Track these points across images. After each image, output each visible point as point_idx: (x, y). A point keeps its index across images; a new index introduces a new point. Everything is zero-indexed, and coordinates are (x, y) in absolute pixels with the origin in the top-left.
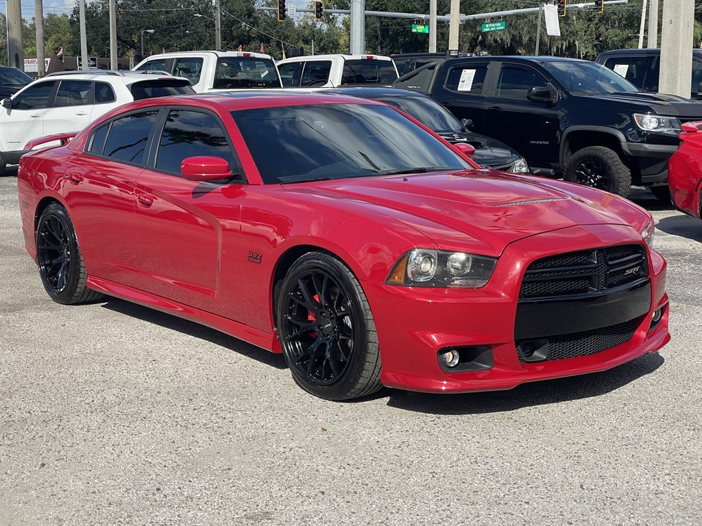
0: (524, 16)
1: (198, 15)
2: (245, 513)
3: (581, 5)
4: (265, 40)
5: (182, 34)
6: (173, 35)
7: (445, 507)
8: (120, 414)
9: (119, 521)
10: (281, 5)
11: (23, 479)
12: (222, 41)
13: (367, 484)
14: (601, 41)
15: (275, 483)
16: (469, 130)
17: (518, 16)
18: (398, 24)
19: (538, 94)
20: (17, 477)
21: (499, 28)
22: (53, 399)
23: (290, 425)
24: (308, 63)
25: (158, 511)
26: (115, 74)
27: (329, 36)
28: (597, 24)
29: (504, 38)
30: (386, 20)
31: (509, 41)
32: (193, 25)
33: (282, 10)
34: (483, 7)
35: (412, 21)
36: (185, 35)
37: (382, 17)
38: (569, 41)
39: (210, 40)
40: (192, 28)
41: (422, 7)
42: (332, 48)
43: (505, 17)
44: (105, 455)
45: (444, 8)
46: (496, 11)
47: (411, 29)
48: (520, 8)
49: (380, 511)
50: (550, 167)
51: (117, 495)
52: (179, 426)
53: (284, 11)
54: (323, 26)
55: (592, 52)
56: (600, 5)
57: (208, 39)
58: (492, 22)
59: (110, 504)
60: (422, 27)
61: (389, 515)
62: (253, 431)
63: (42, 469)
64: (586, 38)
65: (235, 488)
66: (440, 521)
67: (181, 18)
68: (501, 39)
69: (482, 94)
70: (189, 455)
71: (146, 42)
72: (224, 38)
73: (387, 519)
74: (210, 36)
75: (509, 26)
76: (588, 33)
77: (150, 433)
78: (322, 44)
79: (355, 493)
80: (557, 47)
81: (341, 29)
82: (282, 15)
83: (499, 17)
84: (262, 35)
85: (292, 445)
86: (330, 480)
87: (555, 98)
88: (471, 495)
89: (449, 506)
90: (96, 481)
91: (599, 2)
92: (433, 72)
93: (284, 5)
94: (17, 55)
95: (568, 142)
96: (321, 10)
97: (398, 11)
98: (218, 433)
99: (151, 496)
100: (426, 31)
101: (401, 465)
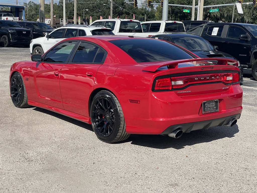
0: (225, 7)
1: (105, 4)
2: (168, 183)
3: (248, 3)
4: (128, 14)
5: (98, 11)
6: (95, 11)
7: (239, 185)
8: (114, 147)
9: (126, 184)
11: (89, 167)
12: (113, 14)
13: (209, 176)
14: (254, 17)
15: (175, 174)
16: (217, 50)
17: (223, 7)
18: (178, 9)
19: (243, 37)
20: (86, 167)
21: (216, 11)
22: (89, 141)
23: (174, 154)
24: (152, 24)
25: (138, 181)
26: (86, 27)
27: (151, 12)
28: (253, 10)
29: (217, 15)
30: (174, 7)
31: (219, 16)
32: (102, 8)
33: (136, 3)
34: (210, 3)
35: (183, 8)
36: (99, 12)
37: (172, 6)
38: (242, 17)
39: (108, 14)
40: (102, 9)
41: (187, 3)
42: (152, 17)
43: (218, 7)
44: (114, 161)
45: (197, 4)
46: (215, 5)
47: (183, 11)
48: (224, 4)
49: (216, 186)
50: (247, 64)
51: (123, 175)
52: (135, 153)
53: (137, 3)
54: (149, 9)
55: (250, 20)
56: (255, 3)
57: (107, 13)
58: (213, 9)
59: (121, 177)
60: (187, 10)
61: (220, 187)
62: (162, 156)
63: (94, 164)
64: (248, 15)
65: (162, 175)
66: (239, 190)
67: (98, 6)
68: (216, 15)
69: (221, 37)
70: (142, 162)
71: (85, 14)
72: (113, 13)
73: (219, 188)
74: (108, 12)
75: (219, 10)
76: (249, 13)
77: (126, 154)
78: (149, 16)
79: (205, 179)
80: (237, 19)
81: (155, 10)
82: (136, 5)
83: (216, 7)
84: (127, 12)
85: (177, 161)
86: (195, 174)
87: (249, 39)
88: (247, 182)
89: (240, 185)
90: (114, 169)
91: (255, 2)
92: (202, 28)
93: (137, 2)
94: (42, 18)
95: (254, 55)
96: (150, 3)
97: (178, 4)
98: (150, 156)
99: (134, 176)
100: (189, 12)
101: (219, 170)
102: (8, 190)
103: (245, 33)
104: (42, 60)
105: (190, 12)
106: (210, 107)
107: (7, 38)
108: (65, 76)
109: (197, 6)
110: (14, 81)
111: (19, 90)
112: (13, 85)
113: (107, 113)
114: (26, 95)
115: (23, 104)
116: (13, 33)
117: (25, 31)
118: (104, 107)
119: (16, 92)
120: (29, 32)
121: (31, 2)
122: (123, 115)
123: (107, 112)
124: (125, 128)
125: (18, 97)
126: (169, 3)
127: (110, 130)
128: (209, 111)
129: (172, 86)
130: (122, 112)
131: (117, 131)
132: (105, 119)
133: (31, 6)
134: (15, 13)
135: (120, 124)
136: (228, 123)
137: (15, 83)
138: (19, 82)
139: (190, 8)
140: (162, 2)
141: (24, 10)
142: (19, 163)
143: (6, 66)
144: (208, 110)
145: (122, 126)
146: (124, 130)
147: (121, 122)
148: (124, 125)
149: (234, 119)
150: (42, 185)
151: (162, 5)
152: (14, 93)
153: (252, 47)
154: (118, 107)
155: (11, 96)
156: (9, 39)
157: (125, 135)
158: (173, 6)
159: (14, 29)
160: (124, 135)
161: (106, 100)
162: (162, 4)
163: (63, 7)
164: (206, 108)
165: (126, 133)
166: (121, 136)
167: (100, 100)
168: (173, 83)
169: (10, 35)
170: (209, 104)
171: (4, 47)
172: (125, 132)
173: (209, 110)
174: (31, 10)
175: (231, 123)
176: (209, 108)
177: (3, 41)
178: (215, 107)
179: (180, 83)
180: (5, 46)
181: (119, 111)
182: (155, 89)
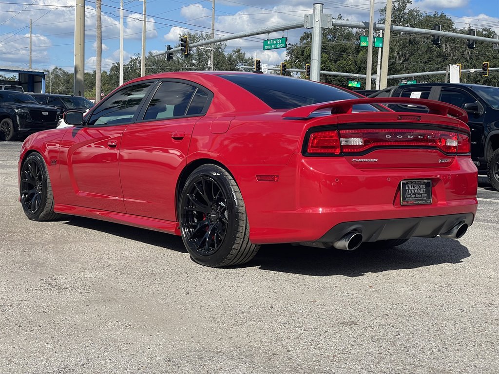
2: (337, 321)
3: (472, 70)
7: (478, 325)
9: (254, 320)
10: (258, 65)
11: (178, 299)
13: (417, 313)
15: (350, 309)
17: (424, 77)
18: (339, 80)
19: (469, 108)
25: (277, 317)
34: (400, 71)
35: (348, 78)
37: (327, 75)
41: (356, 69)
43: (415, 77)
44: (226, 291)
45: (374, 72)
46: (409, 73)
47: (348, 84)
48: (426, 72)
49: (433, 325)
50: (477, 160)
52: (269, 280)
56: (486, 70)
59: (242, 312)
60: (356, 83)
61: (440, 327)
62: (321, 285)
63: (188, 295)
65: (323, 310)
70: (283, 293)
77: (251, 282)
79: (410, 316)
83: (411, 77)
85: (352, 292)
86: (389, 309)
87: (482, 111)
88: (494, 321)
89: (481, 325)
90: (227, 302)
91: (485, 68)
92: (390, 94)
93: (260, 66)
94: (80, 92)
95: (491, 142)
96: (285, 69)
97: (338, 71)
98: (298, 285)
99: (268, 310)
100: (359, 86)
101: (436, 305)
102: (20, 326)
103: (473, 101)
104: (84, 124)
105: (361, 86)
106: (415, 194)
107: (11, 123)
108: (126, 153)
109: (374, 76)
110: (28, 169)
111: (36, 187)
112: (25, 178)
113: (213, 209)
114: (50, 195)
115: (44, 212)
116: (24, 115)
117: (46, 110)
118: (205, 197)
119: (31, 192)
120: (55, 112)
121: (57, 68)
122: (244, 208)
123: (211, 206)
124: (248, 235)
125: (36, 199)
126: (322, 69)
127: (219, 242)
128: (414, 201)
129: (342, 147)
130: (242, 203)
131: (233, 241)
132: (208, 221)
133: (57, 76)
134: (26, 85)
135: (238, 226)
136: (449, 232)
137: (29, 173)
138: (38, 170)
139: (361, 78)
140: (308, 67)
141: (44, 79)
142: (39, 292)
143: (10, 166)
144: (411, 200)
145: (242, 229)
146: (246, 239)
147: (241, 223)
148: (246, 229)
149: (461, 222)
150: (87, 321)
151: (308, 73)
152: (26, 194)
153: (487, 127)
154: (234, 194)
155: (21, 200)
156: (15, 126)
157: (247, 249)
158: (329, 75)
159: (24, 107)
160: (245, 250)
161: (210, 181)
162: (308, 70)
163: (118, 77)
164: (409, 194)
165: (250, 243)
166: (239, 251)
167: (199, 183)
168: (343, 141)
169: (18, 118)
170: (414, 187)
171: (5, 141)
172: (247, 244)
173: (414, 199)
174: (58, 84)
175: (455, 231)
176: (413, 194)
177: (4, 130)
178: (426, 195)
179: (357, 141)
180: (6, 139)
181: (236, 201)
182: (308, 151)
